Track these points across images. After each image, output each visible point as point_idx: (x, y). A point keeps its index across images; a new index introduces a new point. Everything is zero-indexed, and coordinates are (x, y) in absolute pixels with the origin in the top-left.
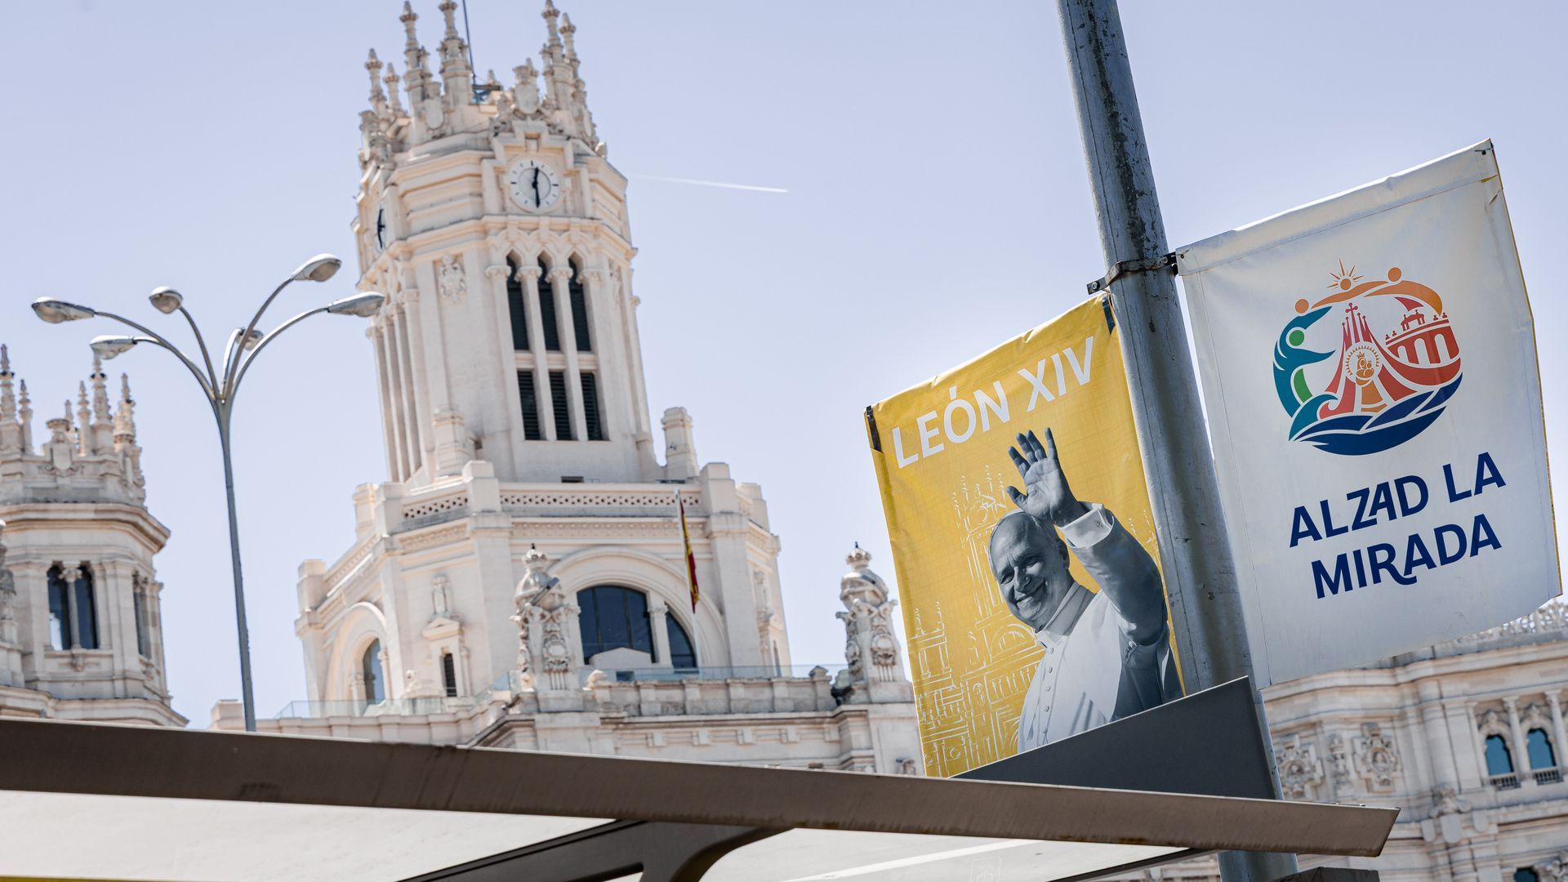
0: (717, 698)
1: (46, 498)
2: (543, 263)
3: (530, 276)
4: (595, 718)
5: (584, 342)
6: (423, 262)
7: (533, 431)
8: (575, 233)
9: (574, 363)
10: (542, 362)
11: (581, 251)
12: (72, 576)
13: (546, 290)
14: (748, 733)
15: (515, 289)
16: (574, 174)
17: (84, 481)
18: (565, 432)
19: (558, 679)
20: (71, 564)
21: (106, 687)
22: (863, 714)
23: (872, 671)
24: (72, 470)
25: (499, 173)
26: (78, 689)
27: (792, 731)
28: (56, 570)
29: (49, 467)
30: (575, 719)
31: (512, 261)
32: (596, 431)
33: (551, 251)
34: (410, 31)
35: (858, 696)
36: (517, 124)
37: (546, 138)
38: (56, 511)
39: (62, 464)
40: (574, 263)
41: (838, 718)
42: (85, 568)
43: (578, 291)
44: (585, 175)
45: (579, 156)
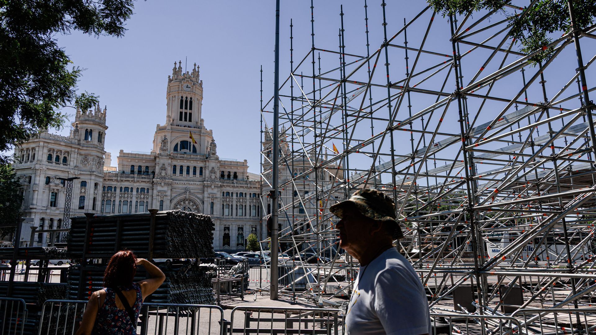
0: (189, 157)
1: (86, 120)
2: (187, 98)
3: (184, 99)
4: (168, 157)
5: (191, 109)
6: (171, 96)
7: (181, 119)
8: (191, 94)
9: (188, 111)
10: (184, 111)
11: (192, 97)
12: (89, 131)
13: (186, 101)
14: (192, 162)
15: (182, 101)
16: (193, 87)
17: (93, 119)
18: (186, 120)
19: (164, 152)
20: (89, 129)
21: (91, 146)
22: (208, 161)
23: (211, 155)
24: (92, 117)
25: (182, 85)
26: (87, 146)
27: (199, 162)
28: (87, 130)
29: (88, 116)
30: (165, 157)
31: (182, 97)
32: (190, 120)
33: (188, 96)
34: (175, 66)
35: (209, 158)
36: (186, 79)
37: (189, 81)
38: (87, 122)
39: (90, 116)
40: (191, 98)
41: (205, 161)
42: (91, 130)
43: (191, 102)
44: (194, 87)
45: (194, 84)
